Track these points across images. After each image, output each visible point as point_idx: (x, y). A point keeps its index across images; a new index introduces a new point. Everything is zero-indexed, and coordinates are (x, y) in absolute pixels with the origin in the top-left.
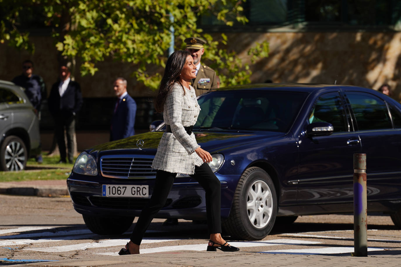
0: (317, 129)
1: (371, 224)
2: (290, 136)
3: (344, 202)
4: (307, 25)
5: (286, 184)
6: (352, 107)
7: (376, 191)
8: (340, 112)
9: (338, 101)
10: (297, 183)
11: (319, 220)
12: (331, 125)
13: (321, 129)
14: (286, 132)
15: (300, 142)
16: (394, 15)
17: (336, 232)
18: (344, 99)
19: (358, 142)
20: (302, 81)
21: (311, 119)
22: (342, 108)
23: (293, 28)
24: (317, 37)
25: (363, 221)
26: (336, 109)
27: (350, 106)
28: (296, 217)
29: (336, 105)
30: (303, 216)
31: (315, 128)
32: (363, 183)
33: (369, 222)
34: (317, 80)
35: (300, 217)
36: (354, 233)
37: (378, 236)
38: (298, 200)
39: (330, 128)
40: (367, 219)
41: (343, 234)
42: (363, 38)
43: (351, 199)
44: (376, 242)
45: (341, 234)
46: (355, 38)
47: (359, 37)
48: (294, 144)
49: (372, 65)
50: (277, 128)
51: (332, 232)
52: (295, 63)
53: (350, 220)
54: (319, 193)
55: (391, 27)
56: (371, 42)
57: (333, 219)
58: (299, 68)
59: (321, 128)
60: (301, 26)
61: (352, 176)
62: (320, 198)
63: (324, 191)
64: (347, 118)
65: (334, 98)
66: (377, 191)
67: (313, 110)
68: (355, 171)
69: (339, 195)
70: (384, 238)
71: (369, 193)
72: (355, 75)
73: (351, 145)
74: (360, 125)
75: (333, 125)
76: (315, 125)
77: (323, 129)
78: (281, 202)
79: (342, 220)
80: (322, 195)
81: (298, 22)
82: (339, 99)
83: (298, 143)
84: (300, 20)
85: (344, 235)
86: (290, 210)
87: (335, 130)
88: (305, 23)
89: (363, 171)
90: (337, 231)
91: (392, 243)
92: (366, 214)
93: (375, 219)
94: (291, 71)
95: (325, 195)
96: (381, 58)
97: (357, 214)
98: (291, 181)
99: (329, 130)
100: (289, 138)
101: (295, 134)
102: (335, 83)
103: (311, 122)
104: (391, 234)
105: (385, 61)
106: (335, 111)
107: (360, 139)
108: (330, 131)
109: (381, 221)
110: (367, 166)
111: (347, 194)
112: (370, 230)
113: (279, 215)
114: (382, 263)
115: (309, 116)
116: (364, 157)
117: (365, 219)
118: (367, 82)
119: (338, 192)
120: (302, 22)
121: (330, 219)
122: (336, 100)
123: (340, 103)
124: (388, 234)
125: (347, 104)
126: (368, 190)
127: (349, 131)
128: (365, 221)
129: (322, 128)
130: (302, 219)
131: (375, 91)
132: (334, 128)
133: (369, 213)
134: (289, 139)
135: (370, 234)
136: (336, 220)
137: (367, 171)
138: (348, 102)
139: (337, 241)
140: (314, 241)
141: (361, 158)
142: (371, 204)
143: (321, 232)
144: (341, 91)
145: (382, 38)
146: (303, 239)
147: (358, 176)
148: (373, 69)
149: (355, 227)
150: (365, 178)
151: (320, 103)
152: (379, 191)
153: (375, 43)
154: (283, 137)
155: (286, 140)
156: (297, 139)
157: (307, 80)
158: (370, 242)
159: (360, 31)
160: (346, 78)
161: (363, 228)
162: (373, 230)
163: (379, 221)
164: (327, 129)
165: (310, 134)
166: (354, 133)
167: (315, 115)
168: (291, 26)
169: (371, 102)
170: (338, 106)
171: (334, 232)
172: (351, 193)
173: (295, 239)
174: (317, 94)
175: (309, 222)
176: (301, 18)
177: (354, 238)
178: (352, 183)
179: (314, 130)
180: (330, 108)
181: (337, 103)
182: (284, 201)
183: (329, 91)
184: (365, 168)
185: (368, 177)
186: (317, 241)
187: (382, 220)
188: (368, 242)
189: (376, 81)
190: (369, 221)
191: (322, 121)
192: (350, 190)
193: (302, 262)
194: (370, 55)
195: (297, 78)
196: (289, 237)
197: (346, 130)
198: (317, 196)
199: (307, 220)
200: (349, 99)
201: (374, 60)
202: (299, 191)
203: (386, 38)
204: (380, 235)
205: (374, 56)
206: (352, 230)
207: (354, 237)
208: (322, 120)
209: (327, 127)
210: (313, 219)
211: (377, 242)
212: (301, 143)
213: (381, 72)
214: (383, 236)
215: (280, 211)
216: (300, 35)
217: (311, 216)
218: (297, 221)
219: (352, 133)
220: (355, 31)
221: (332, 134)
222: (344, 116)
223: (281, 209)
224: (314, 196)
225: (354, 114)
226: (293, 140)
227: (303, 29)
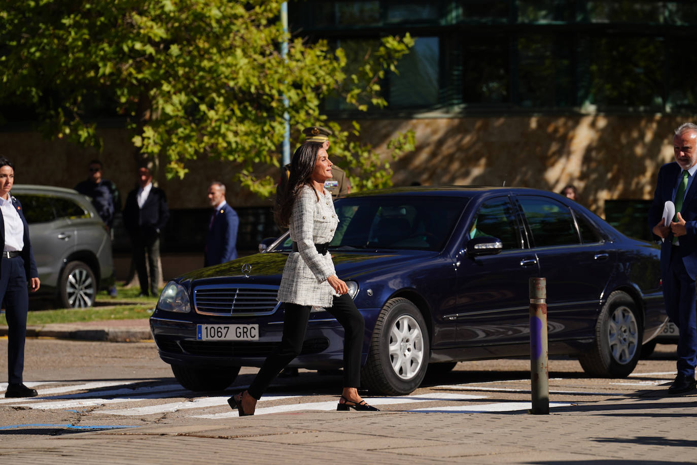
0: (481, 246)
1: (553, 371)
2: (445, 255)
3: (517, 342)
4: (465, 108)
5: (440, 319)
6: (526, 216)
7: (559, 327)
8: (511, 223)
9: (508, 209)
10: (455, 318)
11: (485, 367)
12: (499, 240)
13: (486, 246)
14: (441, 251)
15: (458, 264)
16: (581, 93)
17: (507, 383)
18: (516, 205)
19: (535, 262)
20: (459, 183)
21: (473, 233)
22: (513, 218)
23: (447, 112)
24: (479, 124)
25: (542, 368)
26: (505, 219)
27: (523, 215)
28: (454, 364)
29: (505, 213)
30: (464, 362)
31: (478, 245)
32: (543, 317)
33: (551, 369)
34: (480, 181)
35: (459, 363)
36: (531, 383)
37: (562, 386)
38: (457, 341)
39: (498, 245)
40: (547, 364)
41: (517, 385)
42: (540, 125)
43: (527, 338)
44: (560, 395)
45: (514, 385)
46: (528, 124)
47: (533, 124)
48: (450, 267)
49: (552, 160)
50: (428, 246)
51: (502, 383)
52: (450, 158)
53: (526, 366)
54: (484, 331)
55: (576, 109)
56: (550, 129)
57: (503, 365)
58: (456, 166)
59: (486, 244)
60: (457, 109)
61: (528, 307)
62: (485, 337)
63: (491, 328)
64: (521, 230)
65: (503, 205)
66: (561, 327)
67: (475, 221)
68: (532, 301)
69: (510, 333)
70: (570, 389)
71: (550, 330)
72: (530, 173)
73: (526, 267)
74: (536, 241)
75: (502, 241)
76: (477, 240)
77: (489, 246)
78: (435, 344)
79: (515, 366)
80: (488, 334)
81: (453, 105)
82: (509, 205)
83: (456, 265)
84: (455, 101)
85: (519, 386)
86: (445, 354)
87: (505, 248)
88: (462, 106)
89: (542, 301)
90: (509, 381)
91: (582, 396)
92: (547, 358)
93: (559, 365)
94: (446, 170)
95: (493, 334)
96: (564, 150)
97: (534, 357)
98: (448, 316)
99: (496, 247)
100: (443, 258)
101: (452, 253)
102: (504, 184)
103: (472, 237)
104: (580, 384)
105: (569, 154)
106: (504, 222)
107: (538, 259)
108: (498, 249)
109: (566, 367)
110: (547, 294)
111: (521, 332)
112: (552, 379)
113: (432, 361)
114: (569, 423)
115: (469, 230)
116: (543, 282)
117: (545, 365)
118: (546, 183)
119: (509, 329)
120: (458, 104)
121: (499, 365)
122: (505, 207)
123: (511, 212)
124: (576, 384)
125: (520, 213)
126: (550, 326)
127: (523, 248)
128: (546, 368)
129: (488, 244)
130: (462, 366)
131: (556, 194)
132: (503, 245)
133: (551, 357)
134: (443, 260)
135: (553, 385)
136: (508, 366)
137: (547, 301)
138: (521, 210)
139: (508, 394)
140: (478, 395)
141: (539, 283)
142: (554, 344)
143: (488, 383)
144: (512, 195)
145: (565, 124)
146: (464, 392)
147: (535, 307)
148: (553, 165)
149: (532, 375)
150: (545, 310)
151: (483, 211)
152: (563, 327)
153: (556, 130)
154: (436, 257)
155: (440, 261)
156: (455, 260)
157: (467, 182)
158: (553, 395)
159: (536, 114)
160: (518, 178)
161: (544, 377)
162: (556, 379)
163: (564, 367)
164: (493, 246)
165: (472, 253)
166: (530, 250)
167: (477, 228)
168: (444, 110)
169: (552, 209)
170: (508, 215)
171: (505, 383)
172: (526, 331)
173: (454, 393)
174: (480, 200)
175: (472, 369)
176: (457, 99)
177: (531, 390)
178: (528, 316)
179: (476, 247)
180: (497, 218)
181: (507, 211)
182: (439, 342)
183: (495, 196)
184: (544, 297)
185: (548, 309)
186: (483, 395)
187: (568, 365)
188: (550, 395)
189: (557, 182)
190: (550, 367)
191: (487, 236)
192: (526, 327)
193: (463, 422)
194: (548, 147)
195: (453, 179)
196: (446, 390)
197: (518, 246)
198: (482, 335)
199: (468, 367)
200: (522, 206)
201: (554, 153)
202: (458, 328)
203: (570, 123)
204: (565, 385)
205: (554, 147)
206: (529, 380)
207: (531, 388)
208: (487, 234)
209: (493, 244)
210: (477, 366)
211: (562, 395)
212: (460, 265)
213: (563, 170)
214: (569, 387)
215: (434, 355)
216: (456, 121)
217: (474, 362)
218: (456, 368)
219: (526, 250)
220: (529, 114)
221: (501, 252)
222: (516, 228)
223: (434, 353)
224: (478, 335)
225: (530, 226)
226: (449, 260)
227: (460, 113)
